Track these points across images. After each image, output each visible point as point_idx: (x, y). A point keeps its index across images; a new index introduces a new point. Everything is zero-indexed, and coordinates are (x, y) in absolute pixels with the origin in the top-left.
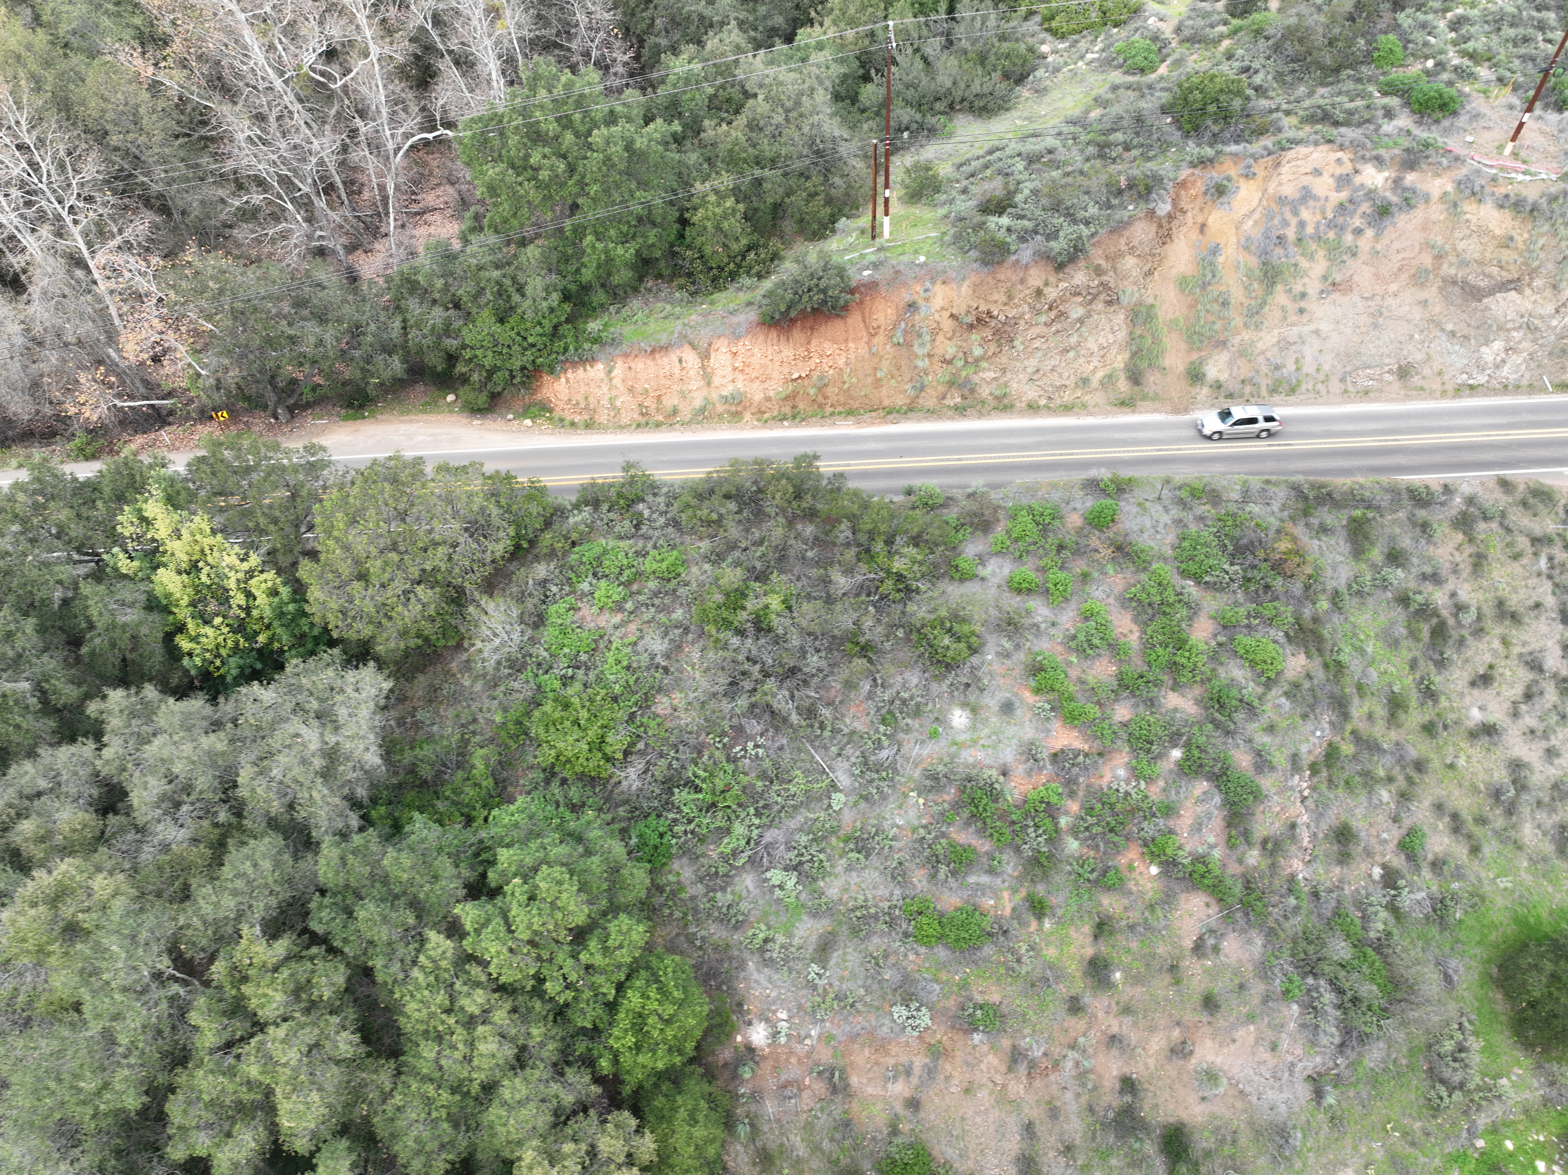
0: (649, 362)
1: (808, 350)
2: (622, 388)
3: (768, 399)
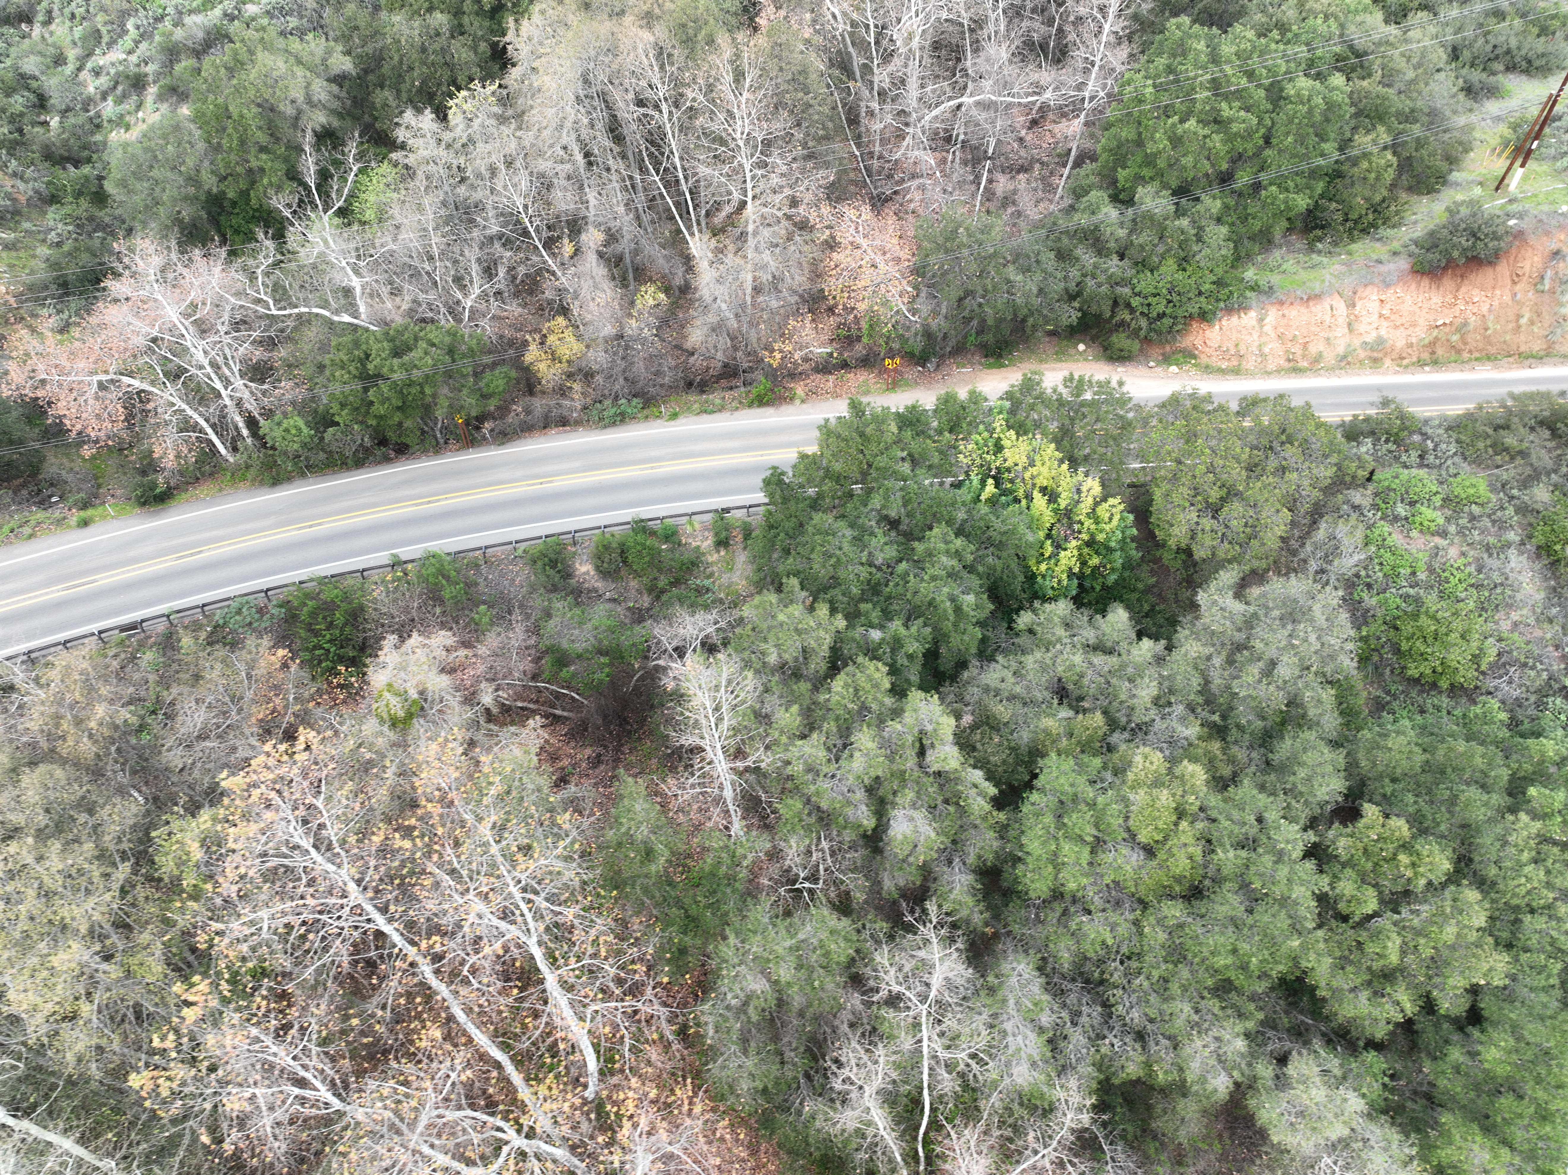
0: (1303, 310)
1: (1456, 298)
2: (1273, 335)
3: (1410, 345)
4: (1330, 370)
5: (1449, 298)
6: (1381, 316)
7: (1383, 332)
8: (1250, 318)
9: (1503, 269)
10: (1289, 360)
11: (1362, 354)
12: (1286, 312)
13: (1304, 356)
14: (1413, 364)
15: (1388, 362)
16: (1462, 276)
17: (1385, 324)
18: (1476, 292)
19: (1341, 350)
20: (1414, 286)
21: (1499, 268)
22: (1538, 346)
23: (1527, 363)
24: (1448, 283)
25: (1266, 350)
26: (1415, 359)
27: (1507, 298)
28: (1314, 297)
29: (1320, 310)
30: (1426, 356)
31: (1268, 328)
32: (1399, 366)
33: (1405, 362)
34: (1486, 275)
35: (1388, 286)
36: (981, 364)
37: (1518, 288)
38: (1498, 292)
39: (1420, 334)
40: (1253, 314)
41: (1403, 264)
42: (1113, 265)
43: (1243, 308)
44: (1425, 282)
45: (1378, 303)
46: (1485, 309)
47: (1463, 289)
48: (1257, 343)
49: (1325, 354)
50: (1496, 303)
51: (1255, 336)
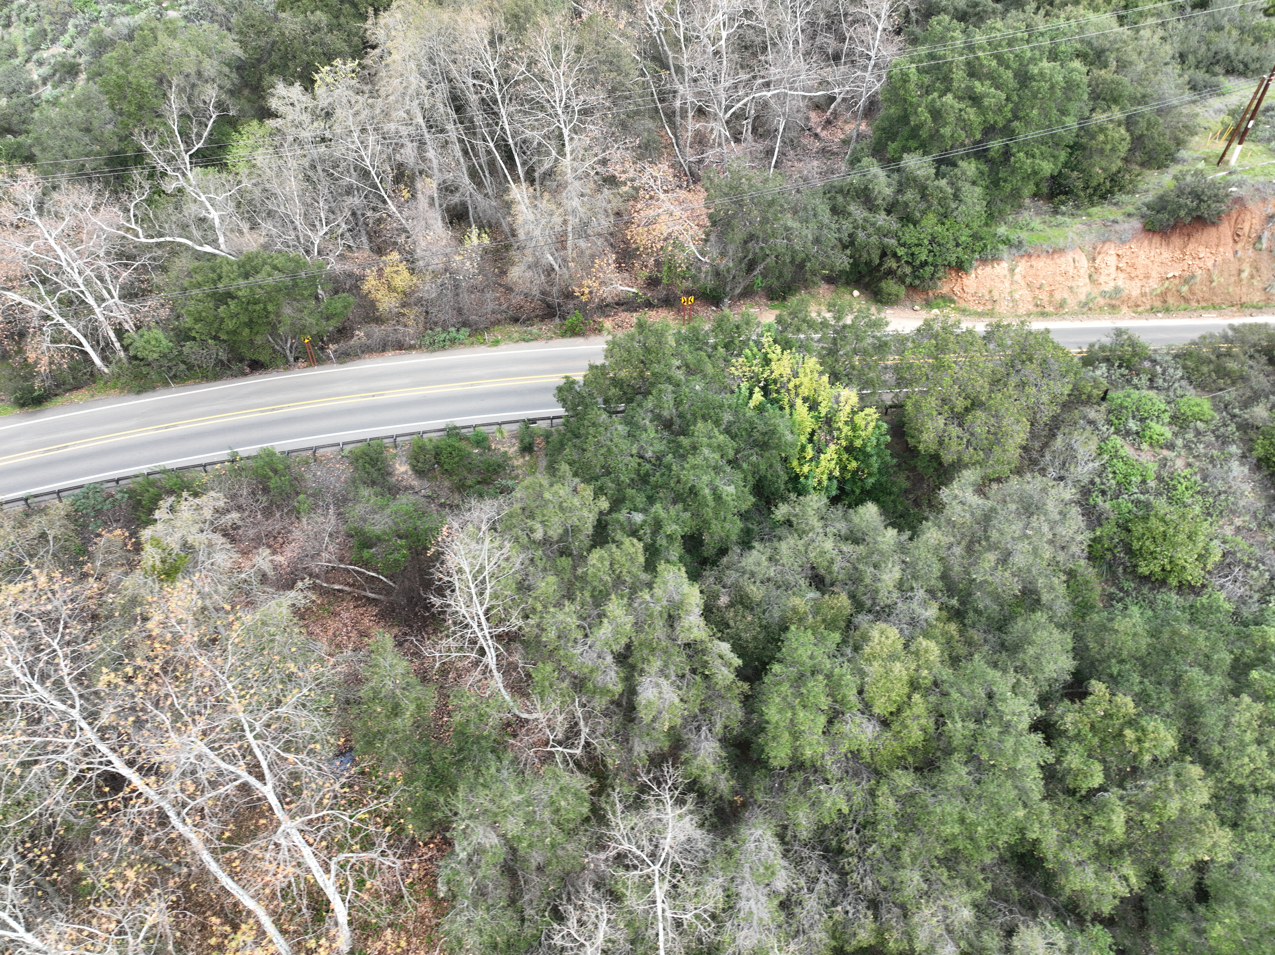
0: (1049, 261)
1: (1184, 254)
2: (1023, 283)
3: (1143, 295)
4: (1074, 314)
5: (1178, 254)
6: (1118, 268)
7: (1120, 283)
8: (1002, 268)
9: (1226, 229)
10: (1037, 306)
11: (1101, 301)
12: (1034, 263)
13: (1050, 302)
14: (1147, 311)
15: (1125, 309)
16: (1188, 235)
17: (1122, 275)
18: (1201, 249)
19: (1083, 298)
20: (1146, 243)
21: (1221, 228)
22: (1257, 297)
23: (1248, 312)
24: (1177, 241)
25: (1017, 296)
26: (1148, 307)
27: (1229, 255)
28: (1059, 251)
29: (1064, 262)
30: (1158, 304)
31: (1017, 277)
32: (1136, 312)
33: (1140, 309)
34: (1211, 234)
35: (1124, 242)
36: (766, 305)
37: (1239, 246)
38: (1221, 249)
39: (1154, 284)
40: (1004, 265)
41: (1136, 224)
42: (881, 219)
43: (996, 259)
44: (1156, 239)
45: (1115, 257)
46: (1210, 264)
47: (1191, 246)
48: (1008, 290)
49: (1069, 301)
50: (1219, 259)
51: (1007, 284)
